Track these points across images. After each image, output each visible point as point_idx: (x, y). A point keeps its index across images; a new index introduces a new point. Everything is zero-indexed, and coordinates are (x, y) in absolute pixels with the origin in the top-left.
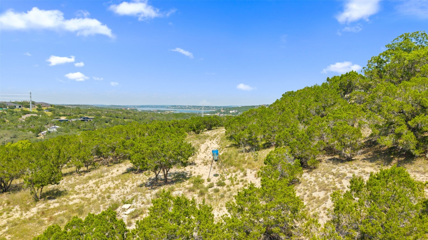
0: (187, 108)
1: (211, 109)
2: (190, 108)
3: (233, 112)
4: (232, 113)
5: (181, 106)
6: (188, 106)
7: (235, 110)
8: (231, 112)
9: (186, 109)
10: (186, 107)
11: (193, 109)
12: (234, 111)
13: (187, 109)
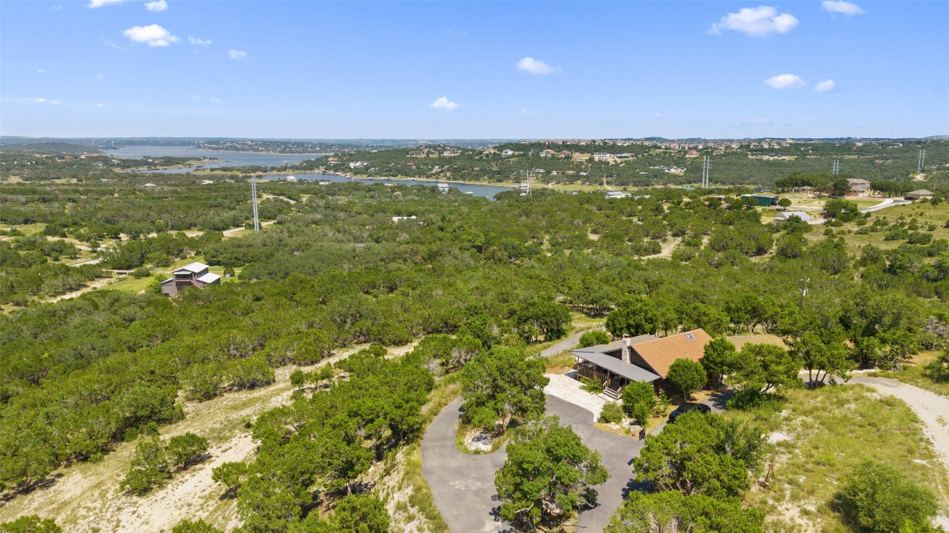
0: (247, 147)
1: (309, 152)
2: (256, 147)
3: (357, 165)
4: (355, 167)
5: (232, 143)
6: (252, 141)
7: (363, 160)
8: (352, 165)
9: (244, 149)
10: (246, 144)
11: (262, 150)
12: (359, 163)
13: (247, 150)
